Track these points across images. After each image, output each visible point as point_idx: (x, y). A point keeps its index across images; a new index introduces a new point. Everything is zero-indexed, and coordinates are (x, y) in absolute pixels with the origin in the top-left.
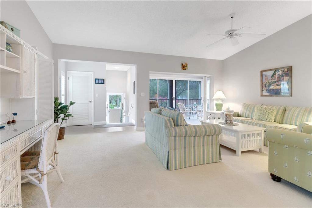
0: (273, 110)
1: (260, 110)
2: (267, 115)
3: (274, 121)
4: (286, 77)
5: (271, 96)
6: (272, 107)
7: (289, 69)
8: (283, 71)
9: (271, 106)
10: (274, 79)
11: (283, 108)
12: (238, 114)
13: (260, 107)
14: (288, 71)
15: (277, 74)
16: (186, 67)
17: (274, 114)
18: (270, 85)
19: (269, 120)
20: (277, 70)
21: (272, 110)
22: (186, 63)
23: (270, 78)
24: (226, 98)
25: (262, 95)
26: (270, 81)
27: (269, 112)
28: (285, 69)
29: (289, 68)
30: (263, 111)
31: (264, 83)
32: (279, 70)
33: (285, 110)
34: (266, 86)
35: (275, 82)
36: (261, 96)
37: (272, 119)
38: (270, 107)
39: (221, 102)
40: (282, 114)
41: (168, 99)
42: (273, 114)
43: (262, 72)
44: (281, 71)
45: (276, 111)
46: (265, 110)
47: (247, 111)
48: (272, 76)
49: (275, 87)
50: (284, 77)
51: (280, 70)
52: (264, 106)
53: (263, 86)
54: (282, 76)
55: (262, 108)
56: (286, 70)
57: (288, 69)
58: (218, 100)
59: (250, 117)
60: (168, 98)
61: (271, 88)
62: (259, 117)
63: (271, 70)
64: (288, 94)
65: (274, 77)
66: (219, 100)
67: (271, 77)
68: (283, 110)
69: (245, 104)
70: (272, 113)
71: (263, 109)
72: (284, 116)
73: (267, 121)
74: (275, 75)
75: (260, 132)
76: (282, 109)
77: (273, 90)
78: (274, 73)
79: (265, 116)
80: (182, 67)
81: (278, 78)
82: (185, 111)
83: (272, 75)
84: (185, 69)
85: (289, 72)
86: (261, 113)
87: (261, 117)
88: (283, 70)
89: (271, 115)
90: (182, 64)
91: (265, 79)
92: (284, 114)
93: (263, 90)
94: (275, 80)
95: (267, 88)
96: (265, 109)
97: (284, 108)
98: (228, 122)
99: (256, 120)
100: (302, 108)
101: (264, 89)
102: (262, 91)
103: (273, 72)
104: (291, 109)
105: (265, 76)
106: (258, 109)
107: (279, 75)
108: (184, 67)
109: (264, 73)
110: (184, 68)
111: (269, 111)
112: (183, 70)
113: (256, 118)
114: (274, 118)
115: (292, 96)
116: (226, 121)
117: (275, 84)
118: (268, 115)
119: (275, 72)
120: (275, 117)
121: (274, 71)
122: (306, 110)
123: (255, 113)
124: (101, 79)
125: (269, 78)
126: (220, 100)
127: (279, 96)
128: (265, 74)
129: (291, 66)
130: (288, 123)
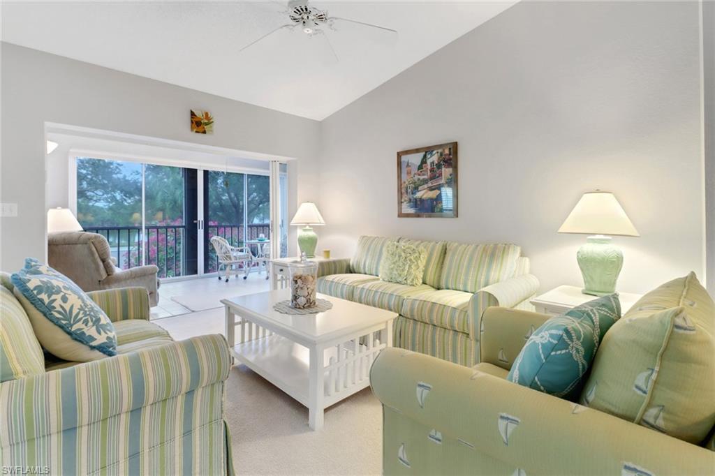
0: (420, 254)
1: (393, 254)
2: (407, 267)
3: (421, 282)
4: (447, 170)
5: (418, 216)
6: (419, 244)
7: (452, 150)
8: (441, 155)
9: (417, 243)
10: (423, 175)
11: (441, 248)
12: (349, 266)
13: (394, 244)
14: (450, 154)
15: (429, 162)
16: (206, 124)
17: (422, 263)
18: (416, 189)
19: (411, 280)
20: (428, 150)
21: (417, 255)
22: (207, 114)
23: (416, 172)
24: (322, 221)
25: (401, 215)
26: (417, 177)
27: (410, 260)
28: (444, 150)
29: (451, 147)
30: (400, 256)
31: (405, 182)
32: (432, 151)
33: (444, 252)
34: (409, 190)
35: (425, 181)
36: (399, 216)
37: (417, 278)
38: (413, 247)
39: (312, 234)
40: (438, 264)
41: (182, 227)
42: (420, 264)
43: (399, 155)
44: (436, 155)
45: (426, 256)
46: (403, 254)
47: (367, 255)
48: (420, 167)
49: (426, 192)
50: (443, 169)
51: (434, 152)
52: (402, 243)
53: (403, 191)
54: (439, 166)
55: (397, 247)
56: (447, 151)
57: (450, 149)
58: (305, 226)
59: (374, 273)
60: (184, 224)
61: (419, 195)
62: (391, 274)
63: (417, 151)
64: (451, 212)
65: (424, 169)
66: (307, 227)
67: (419, 169)
68: (441, 252)
69: (364, 237)
70: (417, 261)
71: (399, 250)
72: (442, 268)
73: (406, 284)
74: (426, 163)
75: (382, 327)
76: (439, 247)
77: (421, 200)
78: (423, 160)
79: (403, 270)
80: (192, 122)
81: (432, 170)
82: (230, 258)
83: (419, 163)
84: (204, 132)
85: (451, 157)
86: (394, 263)
87: (395, 272)
88: (440, 151)
89: (415, 266)
90: (193, 114)
91: (406, 172)
92: (443, 262)
93: (403, 200)
94: (426, 177)
95: (411, 196)
96: (404, 251)
97: (443, 246)
98: (302, 301)
99: (384, 280)
100: (477, 246)
101: (405, 198)
102: (400, 203)
103: (421, 155)
104: (457, 248)
105: (406, 164)
106: (388, 252)
107: (433, 163)
108: (199, 124)
109: (404, 158)
110: (198, 126)
111: (412, 258)
112: (197, 132)
113: (384, 276)
114: (421, 275)
115: (457, 217)
116: (295, 298)
117: (426, 186)
118: (410, 266)
119: (425, 156)
120: (425, 272)
121: (424, 153)
122: (485, 250)
123: (382, 261)
125: (415, 170)
126: (310, 226)
127: (434, 217)
128: (407, 160)
129: (456, 143)
130: (450, 286)
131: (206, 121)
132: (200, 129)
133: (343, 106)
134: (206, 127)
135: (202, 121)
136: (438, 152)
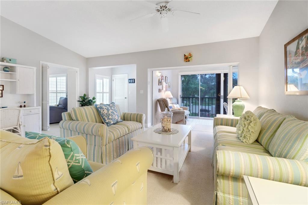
15: (301, 46)
16: (190, 58)
20: (300, 37)
22: (190, 54)
25: (286, 92)
26: (294, 62)
32: (302, 37)
35: (299, 64)
43: (286, 47)
44: (305, 40)
48: (296, 53)
54: (306, 48)
63: (294, 40)
65: (298, 54)
66: (238, 100)
67: (295, 55)
72: (274, 136)
74: (299, 48)
78: (297, 47)
80: (185, 58)
84: (189, 61)
90: (185, 55)
94: (299, 60)
102: (287, 83)
103: (296, 43)
105: (289, 53)
107: (303, 47)
108: (187, 59)
112: (186, 62)
117: (299, 67)
119: (298, 43)
121: (298, 40)
124: (132, 79)
126: (240, 99)
128: (289, 49)
131: (190, 56)
132: (188, 60)
133: (266, 23)
134: (190, 59)
135: (188, 57)
136: (305, 37)
